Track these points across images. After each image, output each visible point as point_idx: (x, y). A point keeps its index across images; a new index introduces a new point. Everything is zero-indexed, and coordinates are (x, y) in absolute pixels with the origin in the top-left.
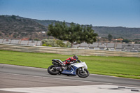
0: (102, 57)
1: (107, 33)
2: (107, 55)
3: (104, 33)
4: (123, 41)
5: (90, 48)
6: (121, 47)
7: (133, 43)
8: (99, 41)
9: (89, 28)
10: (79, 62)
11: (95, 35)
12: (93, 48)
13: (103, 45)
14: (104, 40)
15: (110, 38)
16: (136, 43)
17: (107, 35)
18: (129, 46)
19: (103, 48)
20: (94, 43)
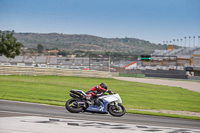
0: (28, 76)
1: (35, 41)
2: (35, 73)
3: (31, 42)
4: (59, 54)
5: (12, 63)
6: (56, 62)
7: (73, 56)
8: (24, 53)
9: (10, 35)
10: (110, 93)
11: (18, 45)
12: (16, 63)
13: (30, 60)
14: (31, 52)
15: (40, 49)
16: (77, 56)
17: (36, 45)
18: (67, 60)
19: (31, 64)
20: (16, 57)
